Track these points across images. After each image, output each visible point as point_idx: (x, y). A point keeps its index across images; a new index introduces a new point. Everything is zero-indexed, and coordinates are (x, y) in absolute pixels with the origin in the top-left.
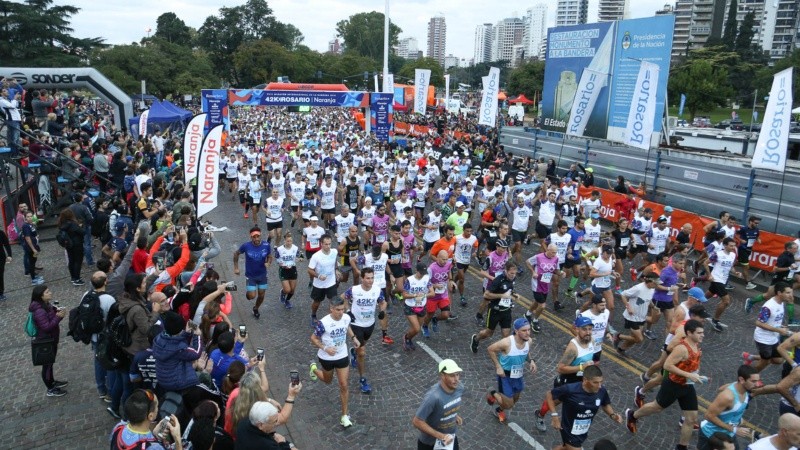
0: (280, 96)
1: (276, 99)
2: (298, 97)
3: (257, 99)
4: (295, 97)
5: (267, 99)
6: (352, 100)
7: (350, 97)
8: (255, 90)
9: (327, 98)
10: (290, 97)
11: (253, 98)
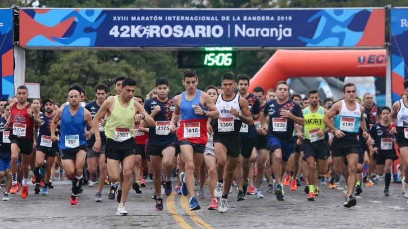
0: (145, 24)
1: (135, 31)
2: (193, 24)
3: (88, 30)
4: (184, 24)
5: (114, 32)
6: (337, 29)
7: (331, 22)
8: (82, 10)
9: (269, 25)
10: (173, 24)
11: (79, 29)
